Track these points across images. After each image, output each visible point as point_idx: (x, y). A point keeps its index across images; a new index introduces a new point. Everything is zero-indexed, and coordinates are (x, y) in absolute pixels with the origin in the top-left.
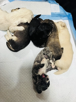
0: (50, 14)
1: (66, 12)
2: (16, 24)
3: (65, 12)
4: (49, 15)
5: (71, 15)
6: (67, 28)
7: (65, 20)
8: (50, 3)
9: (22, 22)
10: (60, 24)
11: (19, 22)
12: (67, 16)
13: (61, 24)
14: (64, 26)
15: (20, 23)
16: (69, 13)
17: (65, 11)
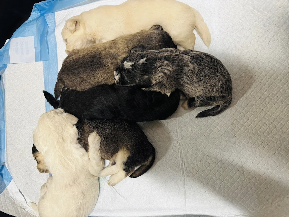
0: (41, 64)
1: (30, 19)
2: (83, 155)
3: (31, 22)
4: (42, 67)
5: (40, 3)
6: (82, 14)
7: (57, 20)
8: (5, 66)
9: (76, 138)
10: (70, 34)
11: (77, 148)
12: (43, 15)
13: (71, 31)
14: (76, 25)
15: (80, 145)
16: (34, 8)
17: (27, 22)
